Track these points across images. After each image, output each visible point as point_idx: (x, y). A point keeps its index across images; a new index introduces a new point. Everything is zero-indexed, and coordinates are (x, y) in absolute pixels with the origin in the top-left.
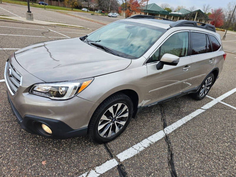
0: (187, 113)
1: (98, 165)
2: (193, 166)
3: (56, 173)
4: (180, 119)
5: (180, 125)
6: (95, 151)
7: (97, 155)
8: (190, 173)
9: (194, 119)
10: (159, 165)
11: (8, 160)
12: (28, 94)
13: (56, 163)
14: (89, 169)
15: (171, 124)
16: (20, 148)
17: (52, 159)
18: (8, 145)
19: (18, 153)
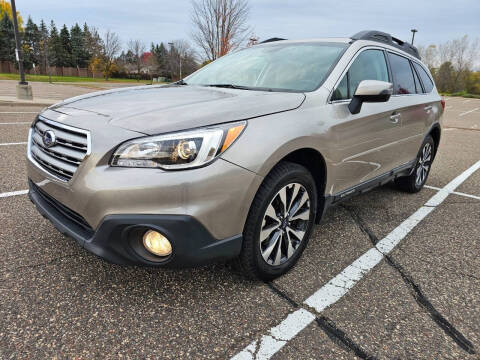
0: (406, 216)
1: (274, 325)
2: (470, 301)
3: (185, 352)
4: (397, 226)
5: (402, 236)
6: (254, 298)
7: (261, 305)
8: (472, 313)
9: (423, 223)
10: (400, 308)
11: (59, 340)
12: (107, 169)
13: (176, 332)
14: (256, 335)
15: (384, 236)
16: (78, 314)
17: (164, 326)
18: (48, 310)
19: (79, 324)
